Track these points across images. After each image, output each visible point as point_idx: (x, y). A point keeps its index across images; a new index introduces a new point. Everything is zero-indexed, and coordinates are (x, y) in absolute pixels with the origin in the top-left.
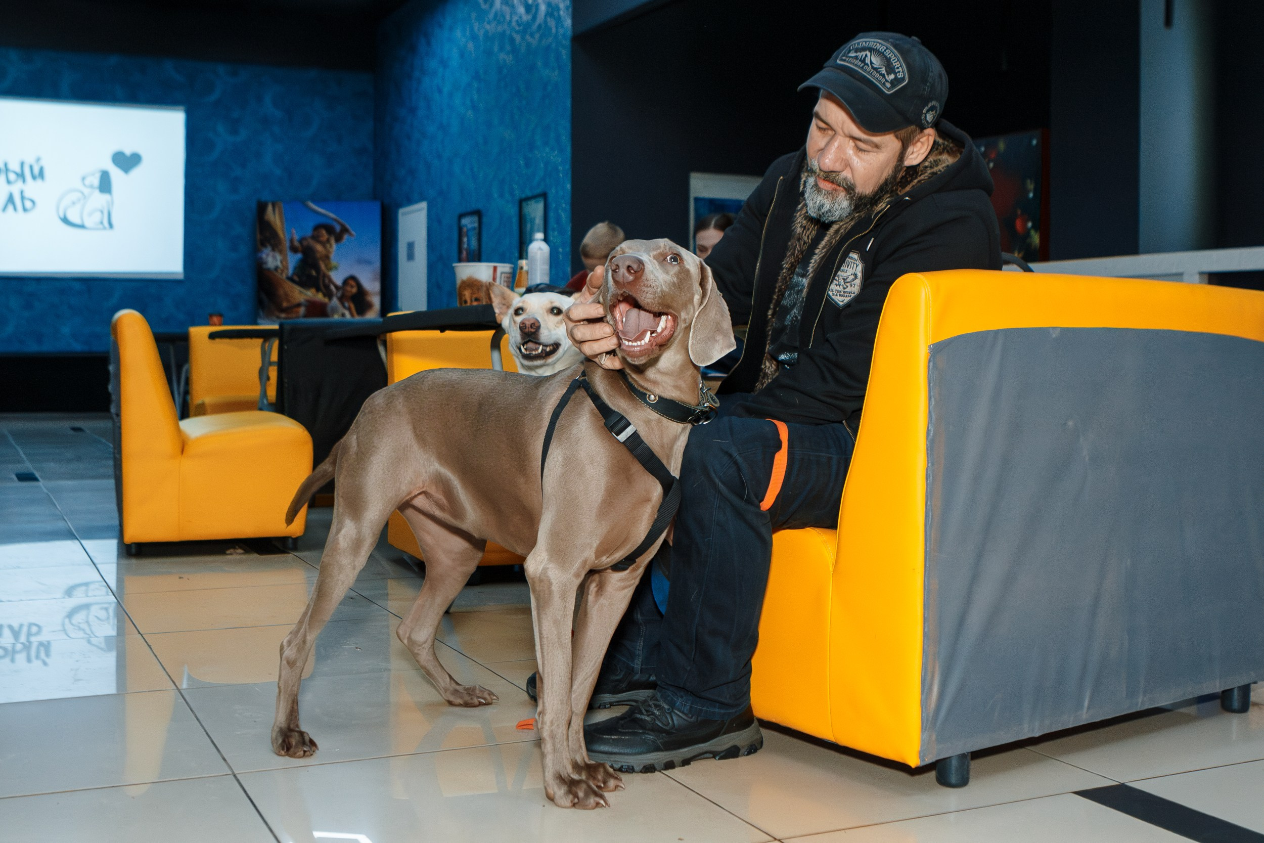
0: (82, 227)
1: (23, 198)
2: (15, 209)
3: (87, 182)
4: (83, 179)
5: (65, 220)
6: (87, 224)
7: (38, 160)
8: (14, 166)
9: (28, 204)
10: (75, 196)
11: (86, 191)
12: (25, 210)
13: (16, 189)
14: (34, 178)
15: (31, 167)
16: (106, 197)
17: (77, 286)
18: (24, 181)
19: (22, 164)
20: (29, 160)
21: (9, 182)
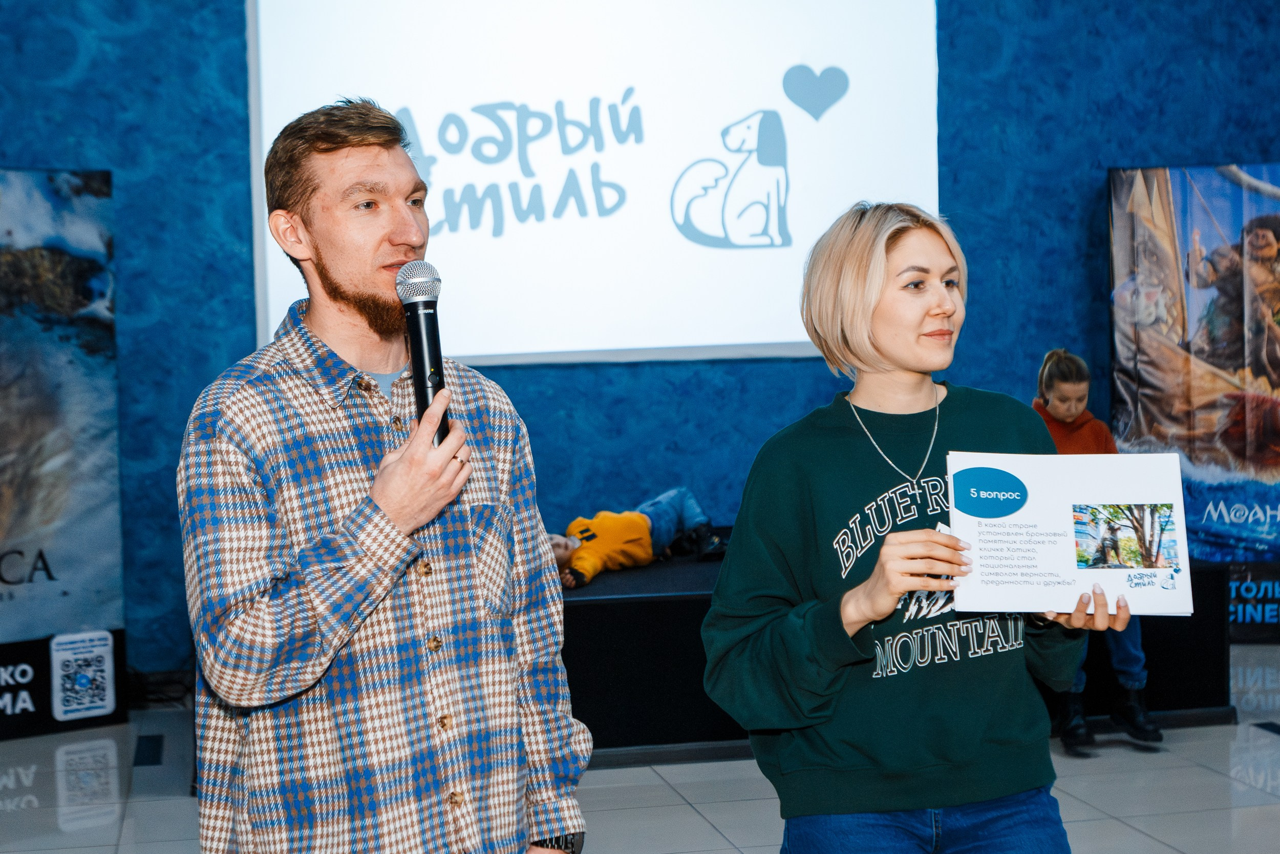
0: (724, 243)
1: (598, 185)
2: (583, 212)
3: (733, 140)
4: (725, 133)
5: (688, 230)
6: (735, 238)
7: (629, 93)
8: (578, 111)
9: (610, 197)
10: (708, 173)
11: (733, 161)
12: (603, 211)
13: (582, 162)
14: (621, 138)
15: (613, 109)
16: (777, 172)
17: (717, 378)
18: (600, 146)
19: (595, 104)
20: (610, 96)
21: (567, 150)
